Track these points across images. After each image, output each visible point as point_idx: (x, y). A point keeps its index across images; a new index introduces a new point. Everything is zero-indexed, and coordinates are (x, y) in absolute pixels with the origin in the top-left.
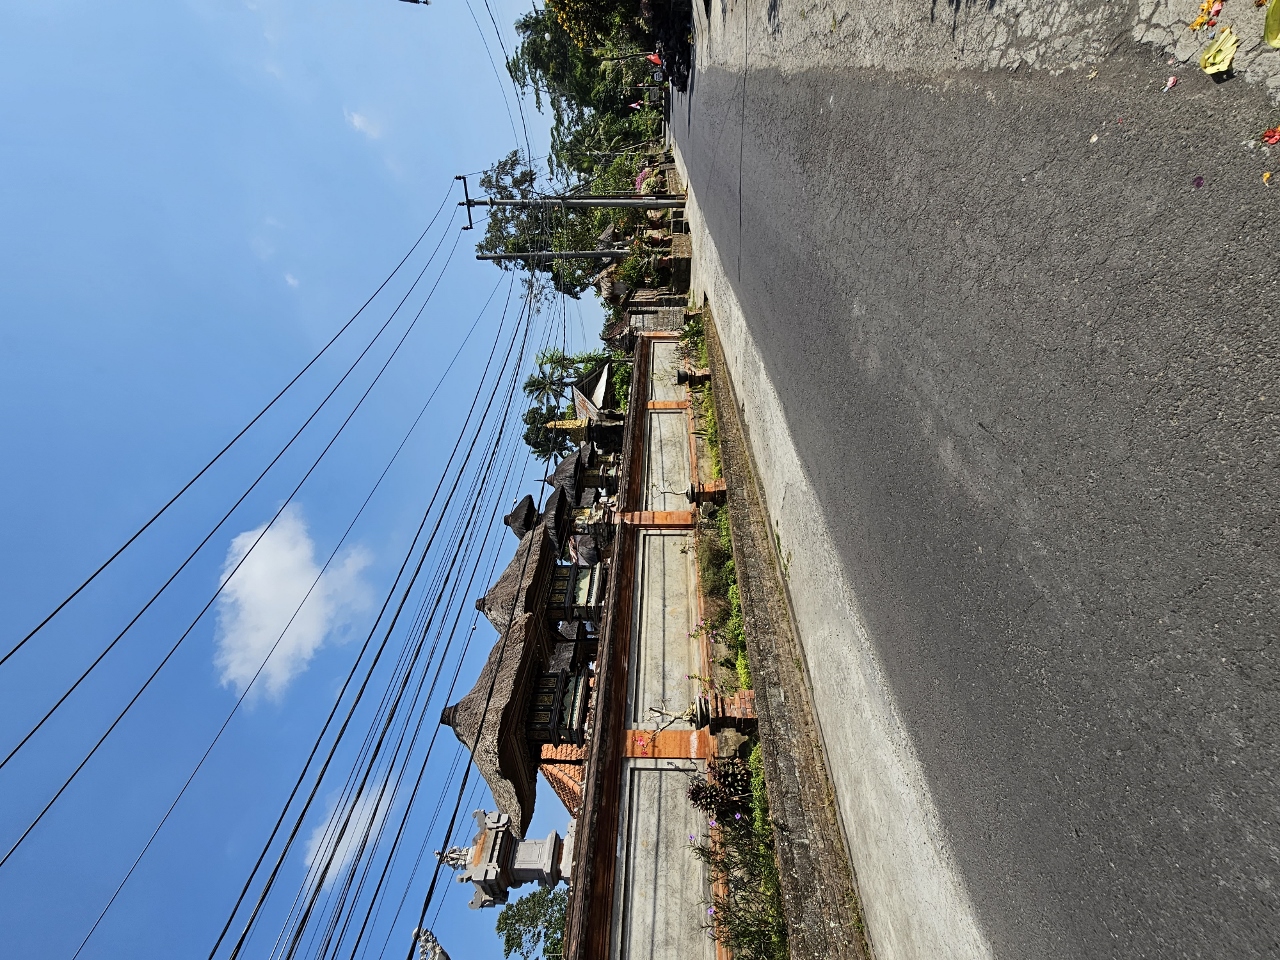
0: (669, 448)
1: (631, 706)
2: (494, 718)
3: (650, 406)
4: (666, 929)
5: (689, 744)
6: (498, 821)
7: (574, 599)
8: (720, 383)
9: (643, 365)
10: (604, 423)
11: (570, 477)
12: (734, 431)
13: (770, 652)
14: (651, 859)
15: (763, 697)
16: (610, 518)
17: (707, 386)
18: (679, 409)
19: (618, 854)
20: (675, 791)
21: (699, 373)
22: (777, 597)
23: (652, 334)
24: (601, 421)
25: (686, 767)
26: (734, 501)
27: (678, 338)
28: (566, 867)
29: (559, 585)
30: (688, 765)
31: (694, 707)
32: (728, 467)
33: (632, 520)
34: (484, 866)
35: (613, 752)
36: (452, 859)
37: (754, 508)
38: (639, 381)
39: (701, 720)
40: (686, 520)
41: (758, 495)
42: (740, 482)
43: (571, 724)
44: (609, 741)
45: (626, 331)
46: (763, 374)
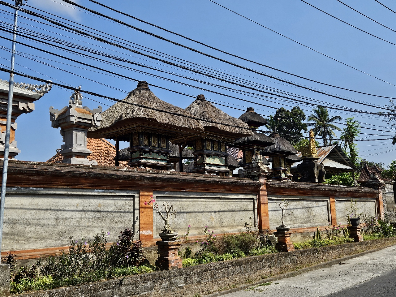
0: (306, 214)
1: (164, 194)
2: (151, 114)
3: (332, 200)
4: (63, 219)
5: (146, 230)
6: (97, 121)
7: (208, 156)
8: (354, 248)
9: (359, 194)
10: (316, 169)
11: (280, 148)
12: (324, 258)
13: (202, 278)
14: (93, 208)
15: (180, 273)
16: (263, 176)
17: (351, 239)
18: (331, 220)
19: (96, 190)
20: (124, 222)
21: (359, 233)
22: (231, 284)
23: (381, 200)
24: (317, 167)
25: (135, 228)
26: (282, 256)
27: (380, 219)
28: (75, 160)
29: (216, 146)
30: (137, 229)
31: (173, 232)
32: (301, 253)
33: (262, 190)
34: (77, 114)
35: (142, 185)
36: (77, 96)
37: (278, 270)
38: (348, 192)
39: (166, 236)
40: (264, 225)
41: (287, 273)
42: (294, 262)
43: (143, 158)
44: (148, 183)
45: (382, 181)
46: (372, 275)
